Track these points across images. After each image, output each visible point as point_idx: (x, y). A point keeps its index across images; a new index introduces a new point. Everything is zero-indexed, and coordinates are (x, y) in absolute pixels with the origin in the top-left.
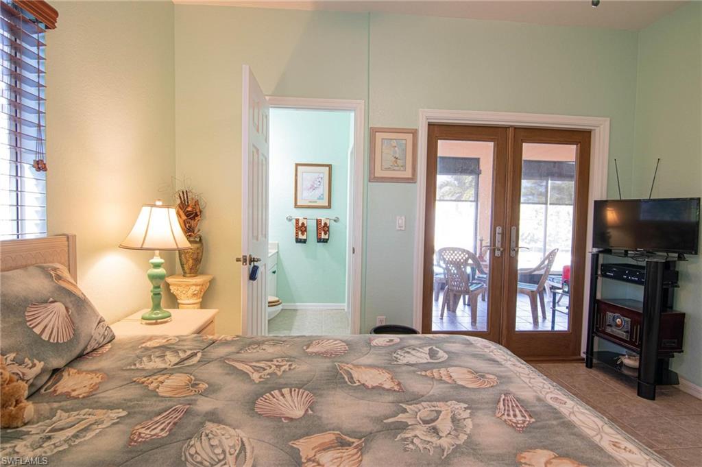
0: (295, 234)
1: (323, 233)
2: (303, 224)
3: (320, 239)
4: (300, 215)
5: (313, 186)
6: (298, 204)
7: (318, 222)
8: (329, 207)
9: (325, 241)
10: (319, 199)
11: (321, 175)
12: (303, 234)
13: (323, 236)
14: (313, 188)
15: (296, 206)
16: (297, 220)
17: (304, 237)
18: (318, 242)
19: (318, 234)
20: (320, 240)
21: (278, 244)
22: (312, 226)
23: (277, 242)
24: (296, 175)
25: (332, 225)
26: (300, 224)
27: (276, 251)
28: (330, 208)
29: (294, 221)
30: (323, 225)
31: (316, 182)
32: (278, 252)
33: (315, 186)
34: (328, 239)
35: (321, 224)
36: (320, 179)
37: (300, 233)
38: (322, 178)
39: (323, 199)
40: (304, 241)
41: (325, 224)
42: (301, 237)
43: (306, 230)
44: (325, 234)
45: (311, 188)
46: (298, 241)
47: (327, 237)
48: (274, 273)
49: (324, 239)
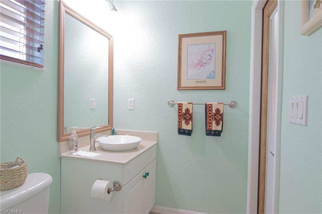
0: (177, 124)
1: (214, 123)
2: (187, 110)
3: (211, 131)
4: (184, 99)
5: (200, 61)
6: (182, 85)
7: (208, 108)
8: (223, 87)
9: (218, 133)
10: (208, 78)
11: (212, 47)
12: (187, 124)
13: (214, 127)
14: (201, 64)
15: (180, 88)
16: (180, 106)
17: (189, 127)
18: (207, 134)
19: (207, 123)
20: (209, 133)
21: (158, 133)
22: (199, 114)
23: (157, 132)
24: (180, 49)
25: (227, 111)
26: (184, 111)
27: (157, 142)
28: (224, 89)
29: (176, 107)
30: (214, 111)
31: (205, 56)
32: (157, 144)
33: (204, 61)
34: (221, 131)
35: (211, 110)
36: (210, 52)
37: (183, 122)
38: (213, 51)
39: (214, 77)
40: (189, 133)
41: (218, 111)
42: (184, 127)
43: (191, 119)
44: (218, 124)
45: (198, 64)
46: (182, 132)
47: (219, 128)
48: (145, 177)
49: (215, 131)
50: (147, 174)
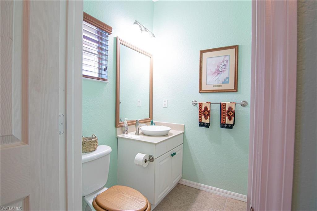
0: (198, 118)
1: (227, 118)
2: (206, 108)
3: (224, 124)
4: (204, 99)
5: (217, 70)
6: (203, 89)
7: (222, 106)
8: (235, 90)
9: (230, 127)
10: (223, 83)
11: (227, 58)
12: (206, 119)
13: (227, 121)
14: (218, 72)
15: (201, 91)
16: (201, 104)
17: (207, 121)
18: (222, 127)
19: (222, 118)
20: (223, 126)
21: (184, 125)
22: (215, 111)
24: (201, 62)
25: (239, 109)
26: (203, 109)
27: (183, 132)
28: (237, 91)
29: (198, 105)
30: (227, 109)
31: (221, 66)
32: (184, 133)
33: (220, 70)
34: (234, 125)
35: (225, 108)
36: (225, 63)
37: (203, 117)
38: (227, 62)
39: (228, 82)
40: (207, 125)
41: (230, 108)
42: (204, 120)
43: (209, 115)
44: (230, 119)
45: (215, 72)
46: (202, 124)
47: (231, 122)
48: (172, 155)
49: (228, 124)
50: (175, 154)
